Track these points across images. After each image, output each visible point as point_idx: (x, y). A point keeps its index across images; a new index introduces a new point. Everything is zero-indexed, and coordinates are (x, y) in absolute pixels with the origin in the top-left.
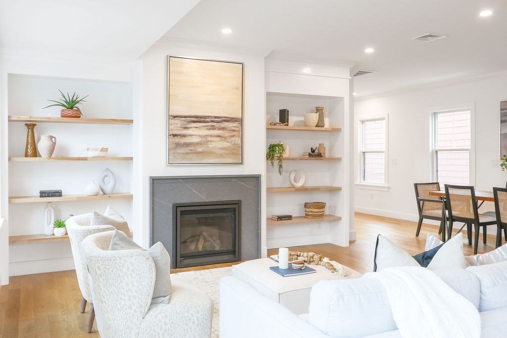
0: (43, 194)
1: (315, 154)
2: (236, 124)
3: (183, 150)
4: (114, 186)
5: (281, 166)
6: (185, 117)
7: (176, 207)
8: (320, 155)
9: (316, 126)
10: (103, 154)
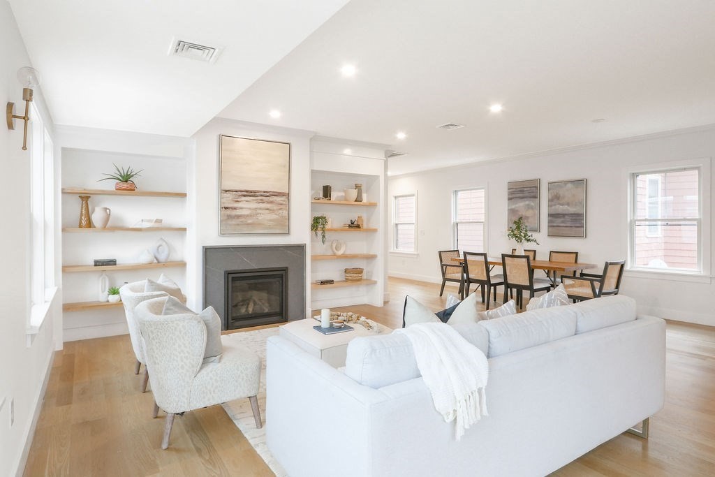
0: (97, 263)
1: (355, 226)
2: (283, 198)
3: (234, 222)
4: (169, 255)
5: (324, 236)
6: (236, 191)
7: (228, 274)
8: (358, 227)
9: (356, 201)
10: (157, 225)
